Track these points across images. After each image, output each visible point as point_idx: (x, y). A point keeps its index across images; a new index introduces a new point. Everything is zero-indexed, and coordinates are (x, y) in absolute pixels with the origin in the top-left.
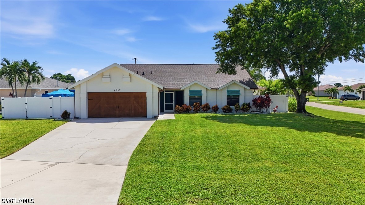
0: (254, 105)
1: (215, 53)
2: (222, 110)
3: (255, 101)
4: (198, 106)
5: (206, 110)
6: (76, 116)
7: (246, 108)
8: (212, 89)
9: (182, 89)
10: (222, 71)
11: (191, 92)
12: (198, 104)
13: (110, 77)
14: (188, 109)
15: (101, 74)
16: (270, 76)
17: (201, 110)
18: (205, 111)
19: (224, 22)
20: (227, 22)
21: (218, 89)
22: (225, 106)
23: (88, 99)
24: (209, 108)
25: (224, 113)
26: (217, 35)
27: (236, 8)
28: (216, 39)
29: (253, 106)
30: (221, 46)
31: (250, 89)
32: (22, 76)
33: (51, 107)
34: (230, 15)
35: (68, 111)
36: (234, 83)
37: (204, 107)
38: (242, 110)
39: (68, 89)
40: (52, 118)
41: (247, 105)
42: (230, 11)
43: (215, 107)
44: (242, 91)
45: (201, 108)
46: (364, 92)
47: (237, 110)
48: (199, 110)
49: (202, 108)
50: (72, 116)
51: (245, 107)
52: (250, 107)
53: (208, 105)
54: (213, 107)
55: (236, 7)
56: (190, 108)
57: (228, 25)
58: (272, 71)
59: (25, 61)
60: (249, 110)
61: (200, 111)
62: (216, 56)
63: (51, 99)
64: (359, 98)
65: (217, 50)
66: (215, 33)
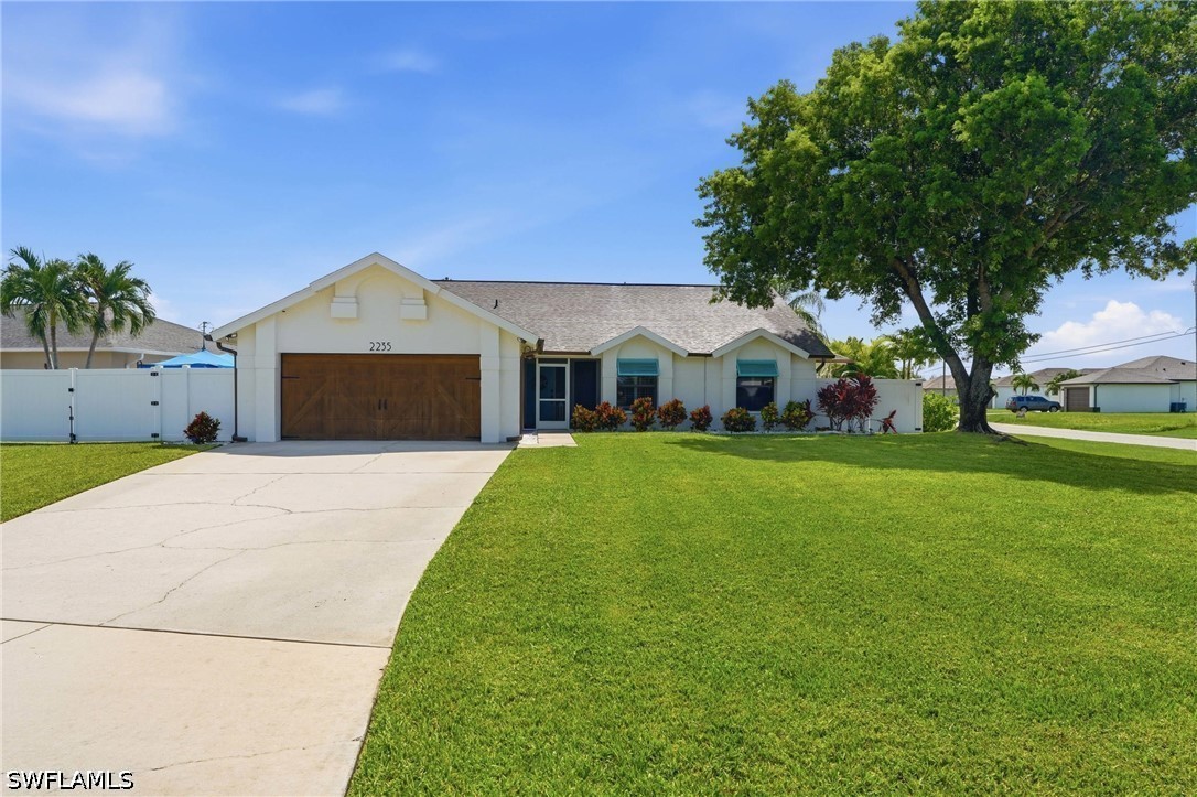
0: (823, 406)
1: (703, 238)
2: (722, 422)
3: (826, 396)
4: (646, 410)
5: (674, 423)
6: (239, 435)
7: (797, 418)
8: (690, 354)
9: (594, 355)
10: (730, 295)
11: (622, 365)
12: (648, 401)
13: (358, 303)
14: (615, 419)
15: (326, 290)
16: (875, 317)
17: (658, 420)
18: (668, 424)
19: (732, 144)
20: (741, 142)
21: (710, 355)
22: (732, 410)
23: (282, 377)
24: (683, 416)
25: (729, 433)
26: (708, 184)
27: (771, 97)
28: (704, 196)
29: (819, 412)
30: (722, 216)
31: (810, 357)
32: (75, 304)
33: (155, 403)
34: (753, 118)
35: (213, 416)
36: (760, 338)
37: (667, 413)
38: (784, 422)
39: (211, 339)
40: (157, 439)
41: (800, 406)
42: (752, 104)
43: (700, 414)
44: (784, 365)
45: (655, 416)
46: (1068, 390)
47: (769, 425)
48: (649, 422)
49: (660, 417)
50: (224, 434)
51: (796, 413)
52: (810, 415)
53: (679, 405)
54: (693, 414)
55: (772, 92)
56: (622, 415)
57: (746, 150)
58: (880, 301)
59: (93, 259)
60: (807, 423)
61: (654, 425)
62: (706, 250)
63: (154, 374)
64: (1057, 406)
65: (709, 231)
66: (701, 179)
